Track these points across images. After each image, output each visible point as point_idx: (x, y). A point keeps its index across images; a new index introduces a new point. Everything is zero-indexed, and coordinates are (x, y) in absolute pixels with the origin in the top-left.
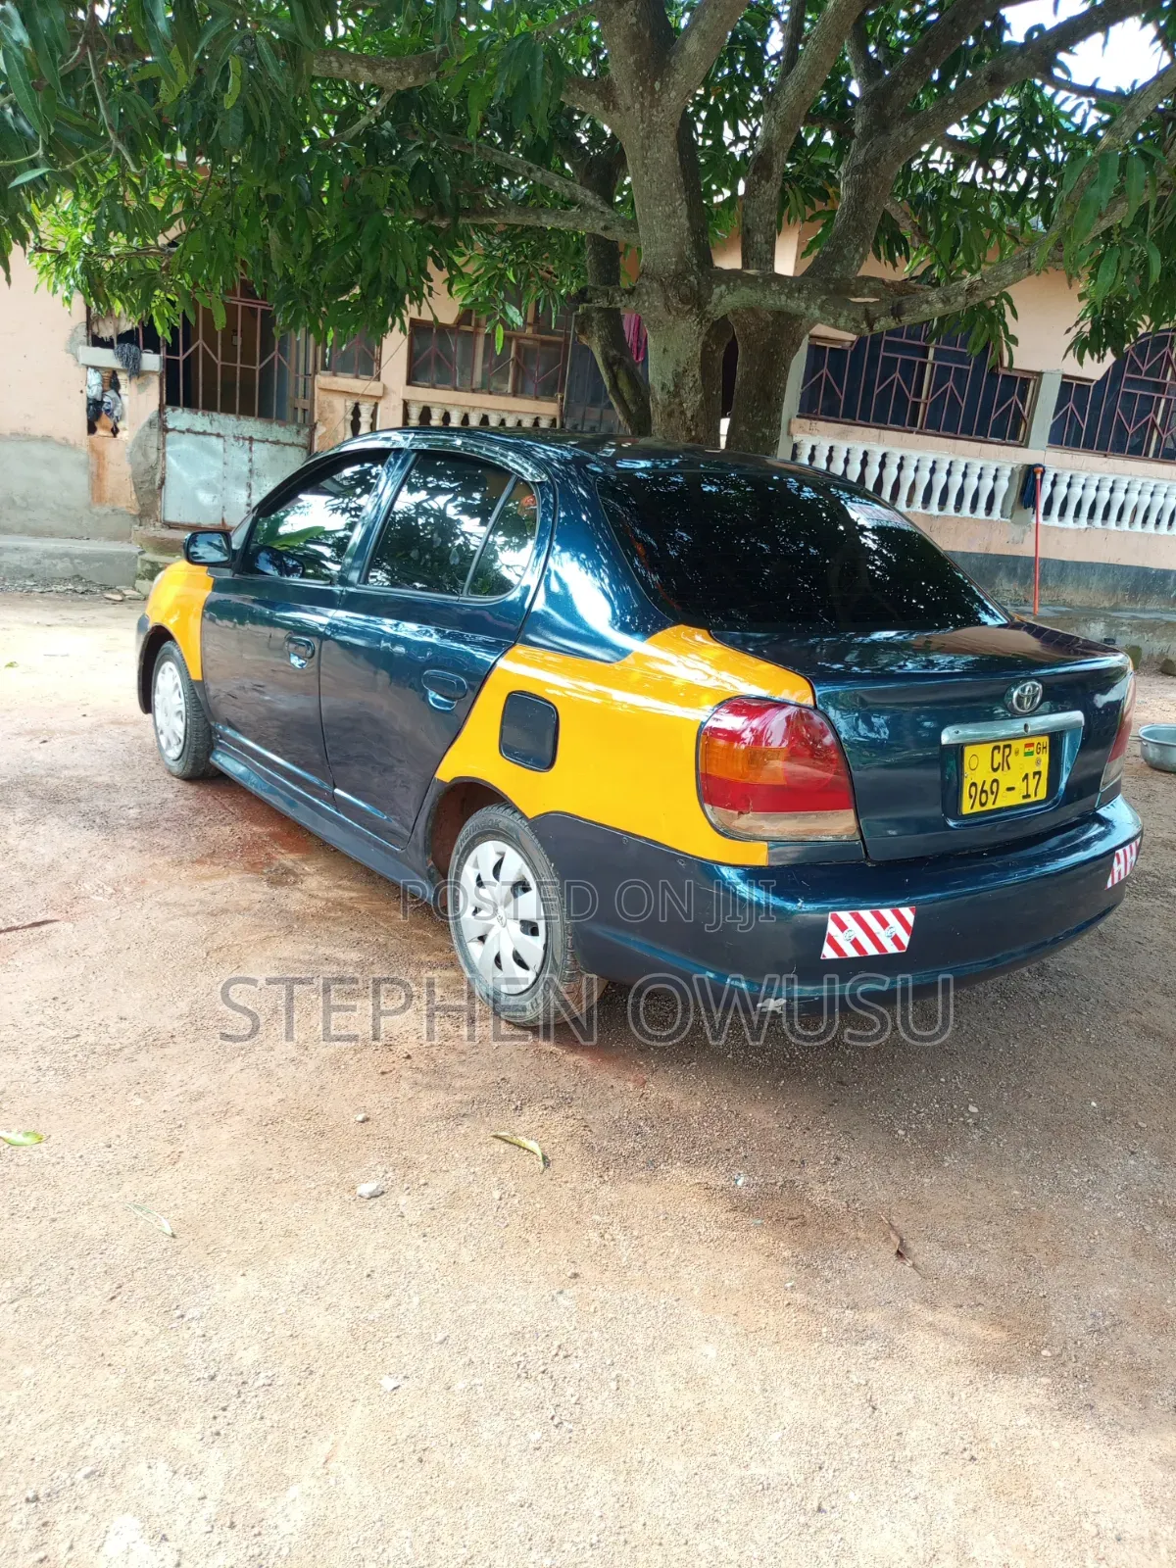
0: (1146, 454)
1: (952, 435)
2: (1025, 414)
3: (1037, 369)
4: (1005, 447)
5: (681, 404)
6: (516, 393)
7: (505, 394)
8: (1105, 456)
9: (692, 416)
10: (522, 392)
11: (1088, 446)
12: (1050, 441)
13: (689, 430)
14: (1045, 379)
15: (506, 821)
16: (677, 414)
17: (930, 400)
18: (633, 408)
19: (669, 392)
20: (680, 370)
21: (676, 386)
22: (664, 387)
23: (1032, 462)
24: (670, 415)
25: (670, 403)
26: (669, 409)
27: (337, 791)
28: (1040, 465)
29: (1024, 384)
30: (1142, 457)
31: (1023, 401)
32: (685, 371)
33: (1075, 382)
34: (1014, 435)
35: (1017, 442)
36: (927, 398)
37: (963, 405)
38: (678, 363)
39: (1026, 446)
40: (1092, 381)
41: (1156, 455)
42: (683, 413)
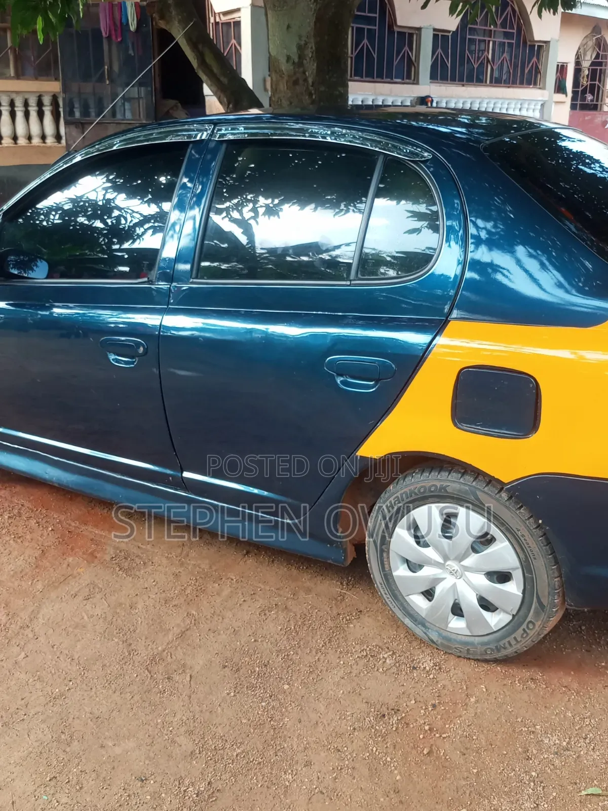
0: (486, 82)
1: (371, 79)
2: (413, 59)
3: (417, 25)
4: (405, 85)
5: (304, 73)
6: (19, 75)
7: (10, 78)
8: (463, 85)
9: (313, 83)
10: (23, 74)
11: (453, 79)
12: (431, 78)
13: (310, 95)
14: (423, 32)
15: (457, 486)
16: (301, 82)
17: (355, 54)
18: (224, 80)
19: (294, 63)
20: (303, 43)
21: (300, 57)
22: (289, 58)
23: (423, 94)
24: (296, 83)
25: (295, 73)
26: (294, 78)
27: (186, 474)
28: (429, 97)
29: (410, 36)
30: (484, 84)
31: (411, 49)
32: (306, 44)
33: (440, 34)
34: (409, 77)
35: (411, 81)
36: (352, 53)
37: (375, 56)
38: (300, 37)
39: (417, 83)
40: (449, 32)
41: (491, 82)
42: (306, 80)
